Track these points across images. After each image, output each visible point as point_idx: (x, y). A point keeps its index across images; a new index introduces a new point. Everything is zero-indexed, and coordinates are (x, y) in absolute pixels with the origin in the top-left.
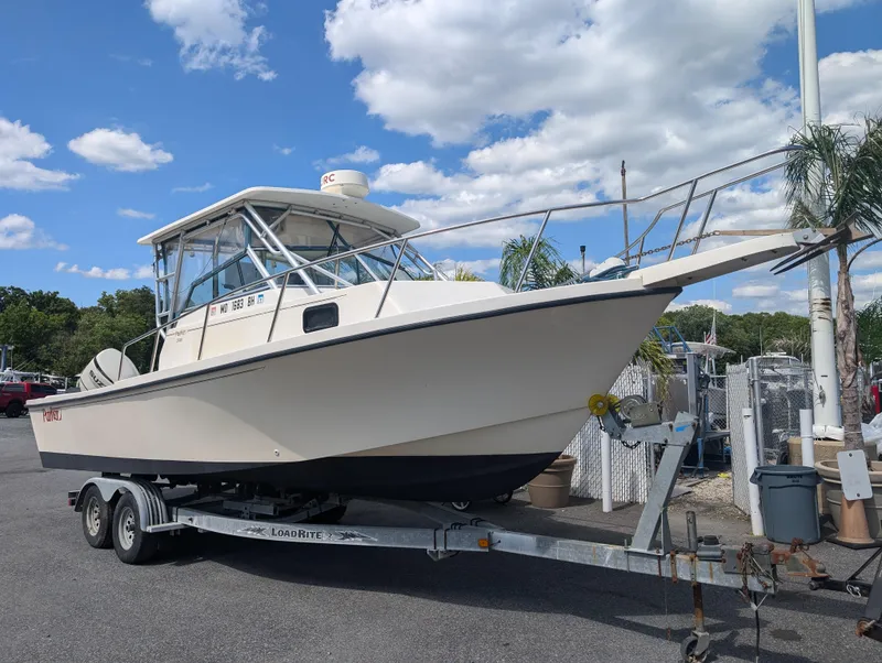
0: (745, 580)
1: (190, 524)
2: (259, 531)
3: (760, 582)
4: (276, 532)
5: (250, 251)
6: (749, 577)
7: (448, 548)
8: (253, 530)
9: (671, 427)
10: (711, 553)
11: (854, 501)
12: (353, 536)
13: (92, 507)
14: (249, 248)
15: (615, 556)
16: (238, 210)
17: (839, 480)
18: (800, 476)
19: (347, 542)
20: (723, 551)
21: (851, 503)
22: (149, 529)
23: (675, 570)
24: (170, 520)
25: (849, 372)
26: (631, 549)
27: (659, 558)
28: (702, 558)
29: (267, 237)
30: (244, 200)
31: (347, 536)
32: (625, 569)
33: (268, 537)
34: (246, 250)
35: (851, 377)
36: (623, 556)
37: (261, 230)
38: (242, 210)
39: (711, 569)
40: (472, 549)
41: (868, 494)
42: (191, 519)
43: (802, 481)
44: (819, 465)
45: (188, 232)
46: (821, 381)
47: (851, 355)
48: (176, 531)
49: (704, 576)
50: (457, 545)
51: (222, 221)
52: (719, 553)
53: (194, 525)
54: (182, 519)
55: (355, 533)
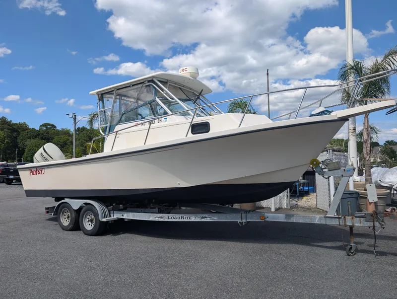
0: (374, 224)
1: (122, 217)
2: (162, 217)
3: (380, 223)
4: (170, 218)
5: (157, 99)
6: (375, 223)
7: (247, 220)
8: (159, 218)
9: (345, 170)
10: (361, 215)
11: (372, 203)
12: (206, 217)
13: (63, 213)
14: (157, 98)
15: (320, 218)
16: (149, 81)
17: (367, 195)
18: (353, 193)
19: (203, 220)
20: (365, 214)
21: (371, 203)
22: (104, 220)
23: (345, 222)
24: (110, 216)
25: (368, 155)
26: (327, 216)
27: (339, 218)
28: (356, 217)
29: (167, 93)
30: (153, 77)
31: (203, 218)
32: (324, 223)
33: (166, 220)
34: (155, 99)
35: (368, 157)
36: (324, 219)
37: (163, 90)
38: (152, 81)
39: (360, 220)
40: (257, 220)
41: (376, 200)
42: (123, 215)
43: (354, 196)
44: (355, 190)
45: (118, 89)
46: (352, 159)
47: (369, 149)
48: (112, 221)
49: (357, 223)
50: (251, 219)
51: (141, 85)
52: (364, 215)
53: (124, 217)
54: (116, 216)
55: (207, 216)
